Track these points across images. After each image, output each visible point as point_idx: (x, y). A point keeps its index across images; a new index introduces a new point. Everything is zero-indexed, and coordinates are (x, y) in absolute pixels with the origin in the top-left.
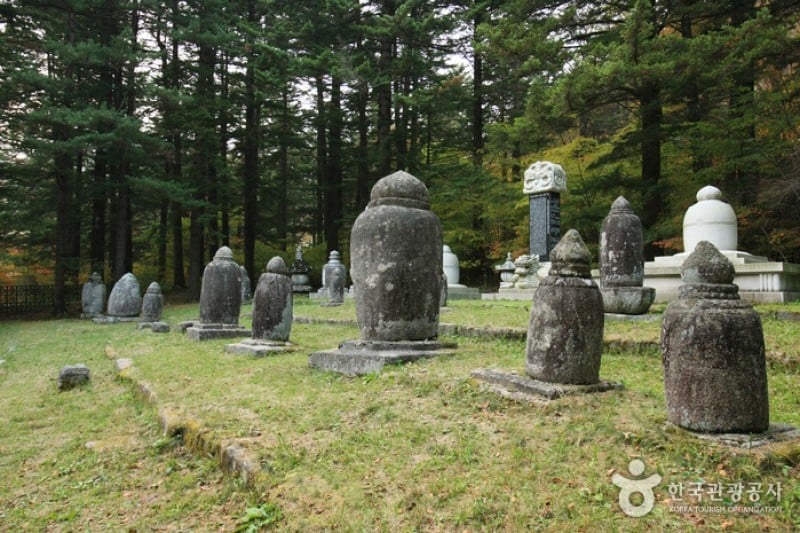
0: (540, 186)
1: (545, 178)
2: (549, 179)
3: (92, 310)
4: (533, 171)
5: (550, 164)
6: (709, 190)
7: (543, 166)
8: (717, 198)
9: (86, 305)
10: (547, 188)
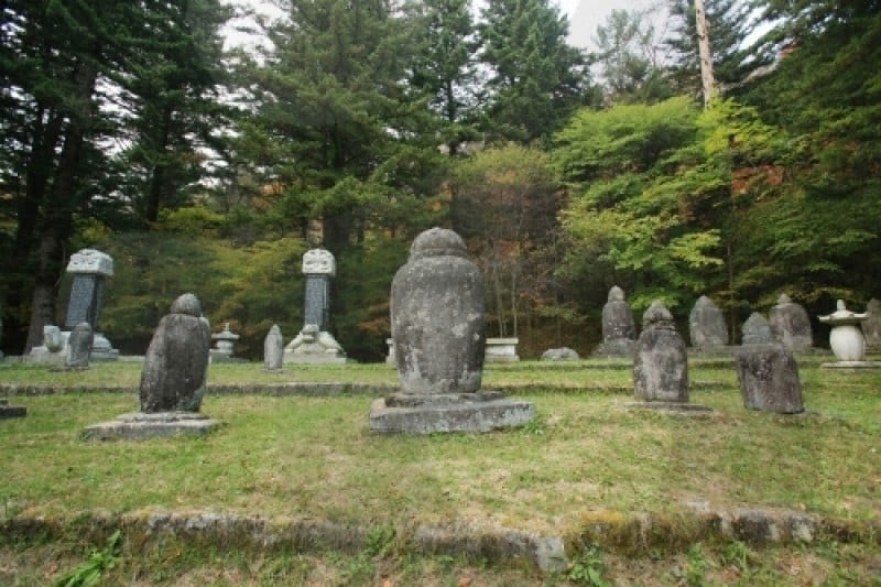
2: (328, 265)
5: (327, 253)
10: (326, 271)
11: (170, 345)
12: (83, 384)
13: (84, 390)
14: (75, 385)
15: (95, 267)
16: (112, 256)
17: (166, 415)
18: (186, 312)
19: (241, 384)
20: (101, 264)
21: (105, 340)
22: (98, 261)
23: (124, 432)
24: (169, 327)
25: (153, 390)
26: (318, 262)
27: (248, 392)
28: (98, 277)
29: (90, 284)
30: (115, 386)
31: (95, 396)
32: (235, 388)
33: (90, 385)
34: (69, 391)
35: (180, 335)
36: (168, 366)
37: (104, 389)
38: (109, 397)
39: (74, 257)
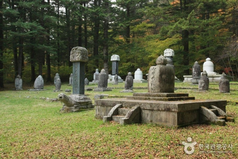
0: (168, 55)
1: (170, 53)
2: (171, 53)
3: (19, 87)
4: (166, 51)
5: (171, 50)
6: (208, 59)
7: (169, 50)
8: (210, 61)
9: (17, 86)
10: (170, 56)
11: (128, 80)
12: (118, 87)
13: (118, 88)
14: (116, 87)
15: (116, 59)
16: (119, 56)
17: (128, 90)
18: (129, 75)
19: (144, 87)
20: (117, 58)
21: (120, 77)
22: (116, 57)
23: (123, 92)
24: (127, 78)
25: (126, 87)
26: (168, 53)
27: (145, 89)
28: (117, 61)
29: (115, 63)
30: (122, 87)
31: (120, 89)
32: (143, 88)
33: (119, 87)
34: (116, 88)
35: (129, 79)
36: (128, 83)
37: (121, 88)
38: (121, 89)
39: (112, 57)
